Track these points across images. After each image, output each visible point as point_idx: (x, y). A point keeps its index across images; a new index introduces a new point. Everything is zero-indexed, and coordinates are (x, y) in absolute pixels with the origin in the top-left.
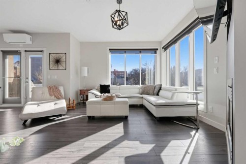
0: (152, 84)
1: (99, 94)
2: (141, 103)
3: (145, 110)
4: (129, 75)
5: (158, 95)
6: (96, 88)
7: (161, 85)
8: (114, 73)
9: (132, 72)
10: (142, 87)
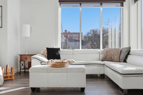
0: (117, 47)
1: (46, 60)
2: (102, 73)
3: (107, 81)
4: (85, 37)
5: (125, 61)
6: (42, 52)
7: (130, 48)
8: (66, 34)
9: (88, 33)
10: (104, 51)
